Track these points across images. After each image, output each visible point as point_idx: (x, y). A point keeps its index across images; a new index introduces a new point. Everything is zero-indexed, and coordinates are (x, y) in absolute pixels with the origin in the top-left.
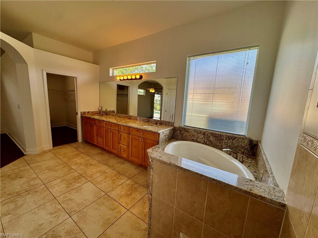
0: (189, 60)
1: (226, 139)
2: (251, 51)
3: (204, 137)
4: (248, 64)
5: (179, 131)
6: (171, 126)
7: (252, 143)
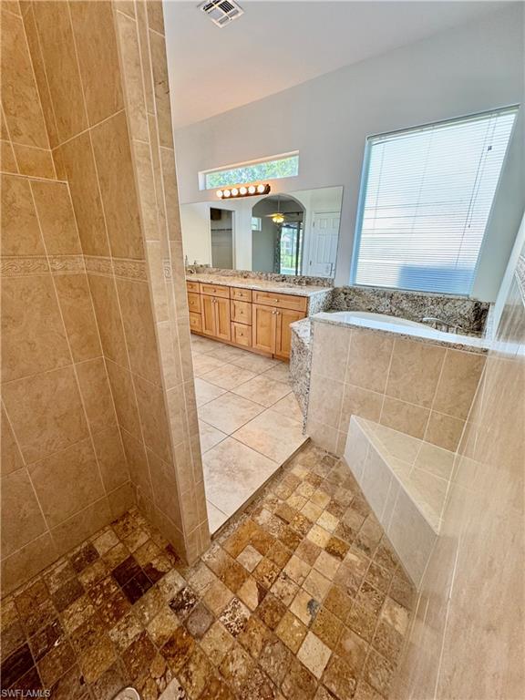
0: (370, 146)
1: (432, 304)
2: (500, 119)
3: (391, 303)
4: (490, 148)
5: (343, 295)
6: (329, 285)
7: (479, 308)
